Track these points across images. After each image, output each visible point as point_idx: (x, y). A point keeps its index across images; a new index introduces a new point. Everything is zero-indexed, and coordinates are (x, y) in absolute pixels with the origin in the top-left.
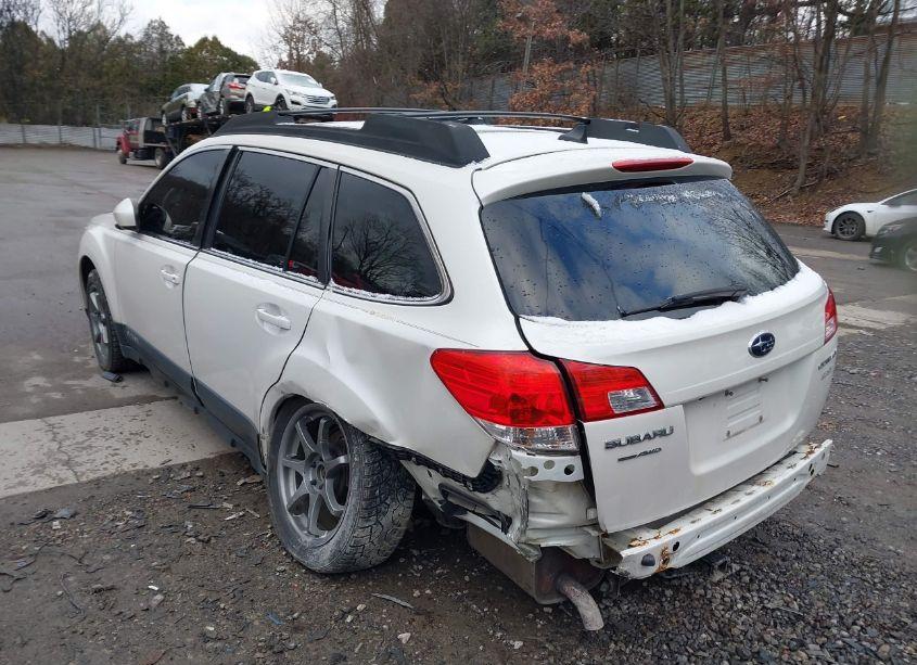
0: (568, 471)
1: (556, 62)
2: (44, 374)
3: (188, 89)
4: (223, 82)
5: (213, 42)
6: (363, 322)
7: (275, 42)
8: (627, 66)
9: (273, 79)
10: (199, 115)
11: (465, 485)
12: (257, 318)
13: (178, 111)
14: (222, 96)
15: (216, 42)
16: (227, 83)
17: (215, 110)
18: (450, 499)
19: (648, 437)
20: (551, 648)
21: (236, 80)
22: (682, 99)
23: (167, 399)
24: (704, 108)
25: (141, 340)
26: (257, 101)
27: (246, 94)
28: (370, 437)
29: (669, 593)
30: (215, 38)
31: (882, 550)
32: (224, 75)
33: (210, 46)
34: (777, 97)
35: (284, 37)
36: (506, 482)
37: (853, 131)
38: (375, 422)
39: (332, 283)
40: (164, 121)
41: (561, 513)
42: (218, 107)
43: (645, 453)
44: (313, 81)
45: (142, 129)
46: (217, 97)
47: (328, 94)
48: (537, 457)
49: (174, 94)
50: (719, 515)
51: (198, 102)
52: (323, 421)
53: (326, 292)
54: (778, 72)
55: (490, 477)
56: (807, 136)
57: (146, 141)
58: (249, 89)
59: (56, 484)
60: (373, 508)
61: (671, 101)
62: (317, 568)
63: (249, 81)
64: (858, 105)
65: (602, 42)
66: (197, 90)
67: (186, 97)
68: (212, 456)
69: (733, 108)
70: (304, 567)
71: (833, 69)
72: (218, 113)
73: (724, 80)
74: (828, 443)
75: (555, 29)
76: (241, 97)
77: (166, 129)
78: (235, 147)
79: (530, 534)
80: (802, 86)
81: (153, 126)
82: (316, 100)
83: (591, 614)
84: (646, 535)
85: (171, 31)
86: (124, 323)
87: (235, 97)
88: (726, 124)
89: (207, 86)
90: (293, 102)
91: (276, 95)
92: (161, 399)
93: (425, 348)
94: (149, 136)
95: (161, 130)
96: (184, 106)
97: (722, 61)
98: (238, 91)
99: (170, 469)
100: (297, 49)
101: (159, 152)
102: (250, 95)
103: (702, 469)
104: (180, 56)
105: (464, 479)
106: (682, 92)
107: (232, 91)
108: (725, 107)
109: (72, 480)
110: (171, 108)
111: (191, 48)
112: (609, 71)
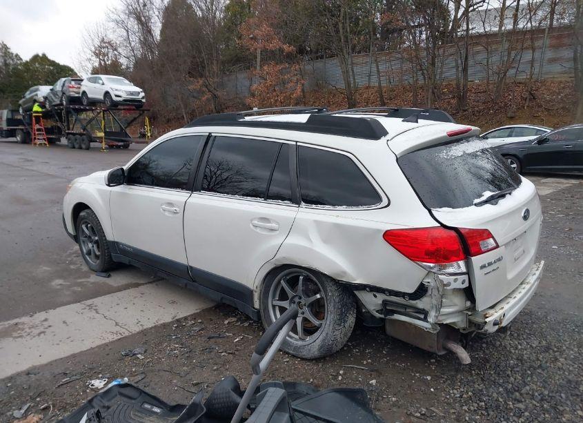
0: (463, 282)
1: (277, 64)
2: (60, 277)
3: (37, 90)
4: (64, 85)
5: (42, 57)
6: (334, 222)
7: (89, 56)
8: (319, 64)
9: (101, 82)
10: (47, 106)
11: (404, 298)
12: (252, 226)
13: (30, 104)
14: (64, 93)
15: (44, 57)
16: (66, 84)
17: (58, 102)
18: (388, 308)
19: (495, 262)
20: (446, 377)
21: (73, 83)
22: (355, 82)
23: (146, 284)
24: (367, 88)
25: (135, 249)
26: (90, 96)
27: (81, 92)
28: (339, 281)
29: (484, 345)
30: (44, 55)
31: (568, 314)
32: (63, 79)
33: (41, 60)
34: (409, 80)
35: (95, 53)
36: (429, 292)
37: (454, 98)
38: (345, 273)
39: (303, 203)
40: (21, 111)
41: (455, 305)
42: (61, 101)
43: (494, 270)
44: (127, 82)
45: (5, 118)
46: (60, 94)
47: (138, 89)
48: (451, 277)
49: (28, 93)
50: (516, 299)
51: (46, 98)
52: (301, 278)
53: (300, 209)
54: (407, 66)
55: (422, 291)
56: (429, 102)
57: (8, 125)
58: (83, 88)
59: (120, 337)
60: (342, 318)
61: (348, 84)
62: (309, 356)
63: (82, 83)
64: (454, 83)
65: (301, 51)
66: (44, 90)
67: (37, 95)
68: (198, 311)
69: (384, 87)
70: (299, 358)
71: (438, 64)
72: (62, 104)
73: (378, 71)
74: (543, 262)
75: (275, 45)
76: (79, 93)
77: (24, 117)
78: (210, 133)
79: (440, 318)
80: (423, 74)
81: (12, 115)
82: (132, 94)
83: (464, 355)
84: (491, 311)
85: (11, 51)
86: (116, 240)
87: (73, 93)
88: (382, 97)
89: (51, 87)
90: (116, 96)
91: (104, 92)
92: (143, 284)
93: (379, 231)
94: (10, 121)
95: (20, 117)
96: (35, 101)
97: (376, 61)
98: (75, 90)
99: (178, 321)
100: (104, 60)
101: (18, 132)
102: (84, 92)
103: (510, 276)
104: (20, 67)
105: (403, 295)
106: (354, 79)
107: (71, 89)
108: (380, 86)
109: (127, 334)
110: (25, 103)
111: (27, 62)
112: (309, 67)
